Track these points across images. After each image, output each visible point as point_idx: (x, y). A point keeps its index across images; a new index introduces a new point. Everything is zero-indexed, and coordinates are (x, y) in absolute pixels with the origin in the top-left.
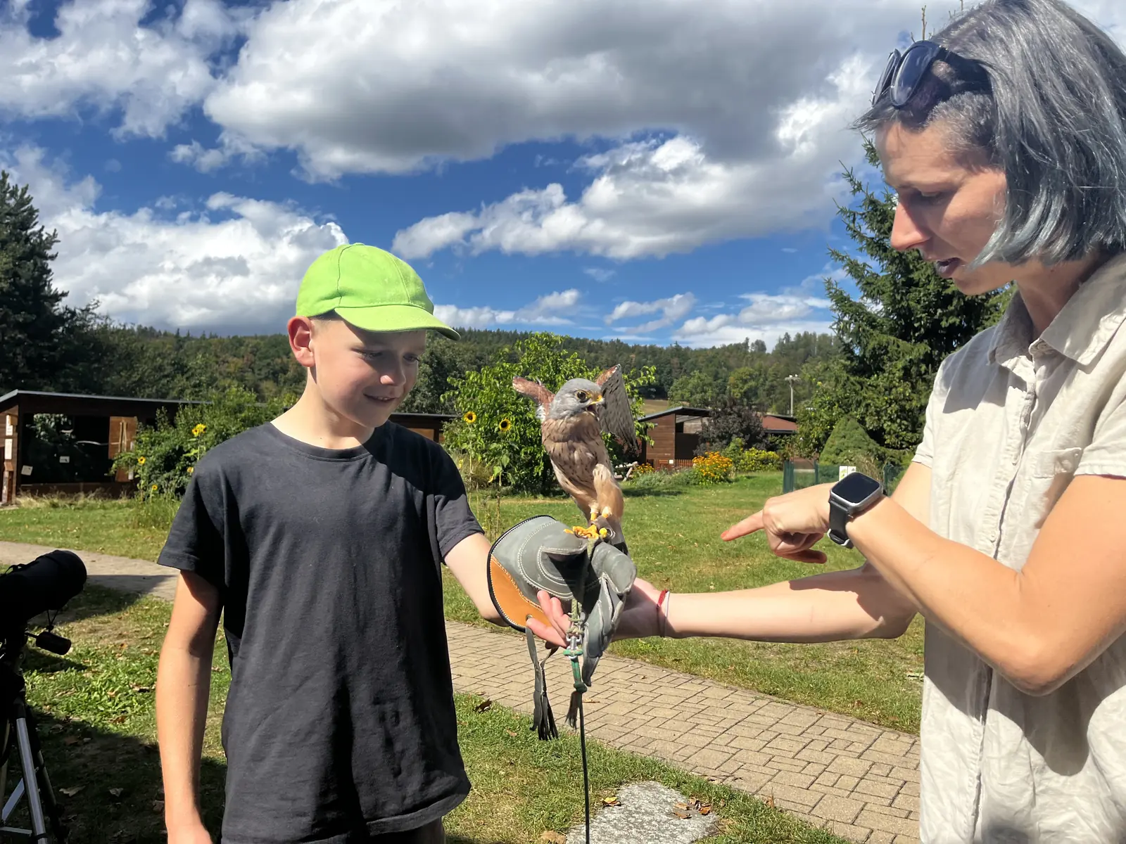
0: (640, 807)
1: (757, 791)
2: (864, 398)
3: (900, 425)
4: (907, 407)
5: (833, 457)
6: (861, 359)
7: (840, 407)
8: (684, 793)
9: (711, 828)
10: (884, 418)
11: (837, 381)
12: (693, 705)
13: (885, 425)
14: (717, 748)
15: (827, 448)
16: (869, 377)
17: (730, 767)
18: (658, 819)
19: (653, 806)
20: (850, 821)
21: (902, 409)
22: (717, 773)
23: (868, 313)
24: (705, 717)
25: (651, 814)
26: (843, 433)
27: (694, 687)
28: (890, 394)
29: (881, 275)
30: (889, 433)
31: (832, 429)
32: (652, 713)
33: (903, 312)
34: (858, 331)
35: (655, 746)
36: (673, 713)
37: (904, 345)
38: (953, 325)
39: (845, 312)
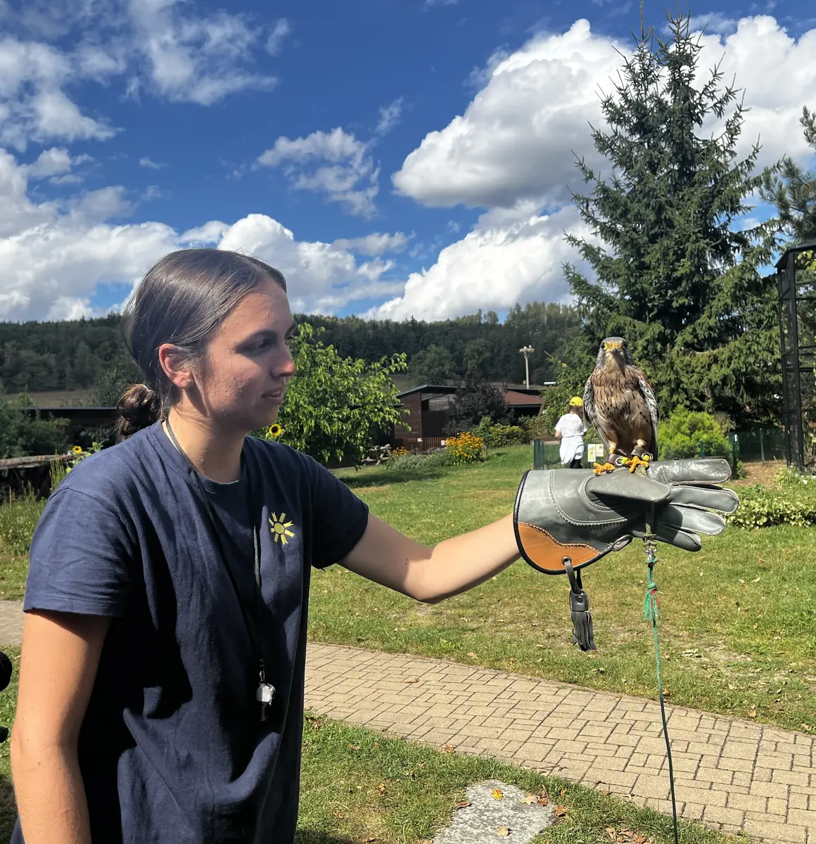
1: (583, 778)
8: (522, 788)
9: (552, 817)
12: (506, 701)
14: (538, 741)
17: (553, 758)
18: (506, 814)
19: (499, 803)
20: (665, 797)
22: (544, 765)
23: (605, 296)
24: (520, 711)
27: (501, 682)
29: (615, 258)
32: (472, 712)
33: (637, 294)
34: (597, 314)
35: (483, 744)
36: (491, 709)
37: (640, 325)
38: (682, 305)
39: (582, 296)
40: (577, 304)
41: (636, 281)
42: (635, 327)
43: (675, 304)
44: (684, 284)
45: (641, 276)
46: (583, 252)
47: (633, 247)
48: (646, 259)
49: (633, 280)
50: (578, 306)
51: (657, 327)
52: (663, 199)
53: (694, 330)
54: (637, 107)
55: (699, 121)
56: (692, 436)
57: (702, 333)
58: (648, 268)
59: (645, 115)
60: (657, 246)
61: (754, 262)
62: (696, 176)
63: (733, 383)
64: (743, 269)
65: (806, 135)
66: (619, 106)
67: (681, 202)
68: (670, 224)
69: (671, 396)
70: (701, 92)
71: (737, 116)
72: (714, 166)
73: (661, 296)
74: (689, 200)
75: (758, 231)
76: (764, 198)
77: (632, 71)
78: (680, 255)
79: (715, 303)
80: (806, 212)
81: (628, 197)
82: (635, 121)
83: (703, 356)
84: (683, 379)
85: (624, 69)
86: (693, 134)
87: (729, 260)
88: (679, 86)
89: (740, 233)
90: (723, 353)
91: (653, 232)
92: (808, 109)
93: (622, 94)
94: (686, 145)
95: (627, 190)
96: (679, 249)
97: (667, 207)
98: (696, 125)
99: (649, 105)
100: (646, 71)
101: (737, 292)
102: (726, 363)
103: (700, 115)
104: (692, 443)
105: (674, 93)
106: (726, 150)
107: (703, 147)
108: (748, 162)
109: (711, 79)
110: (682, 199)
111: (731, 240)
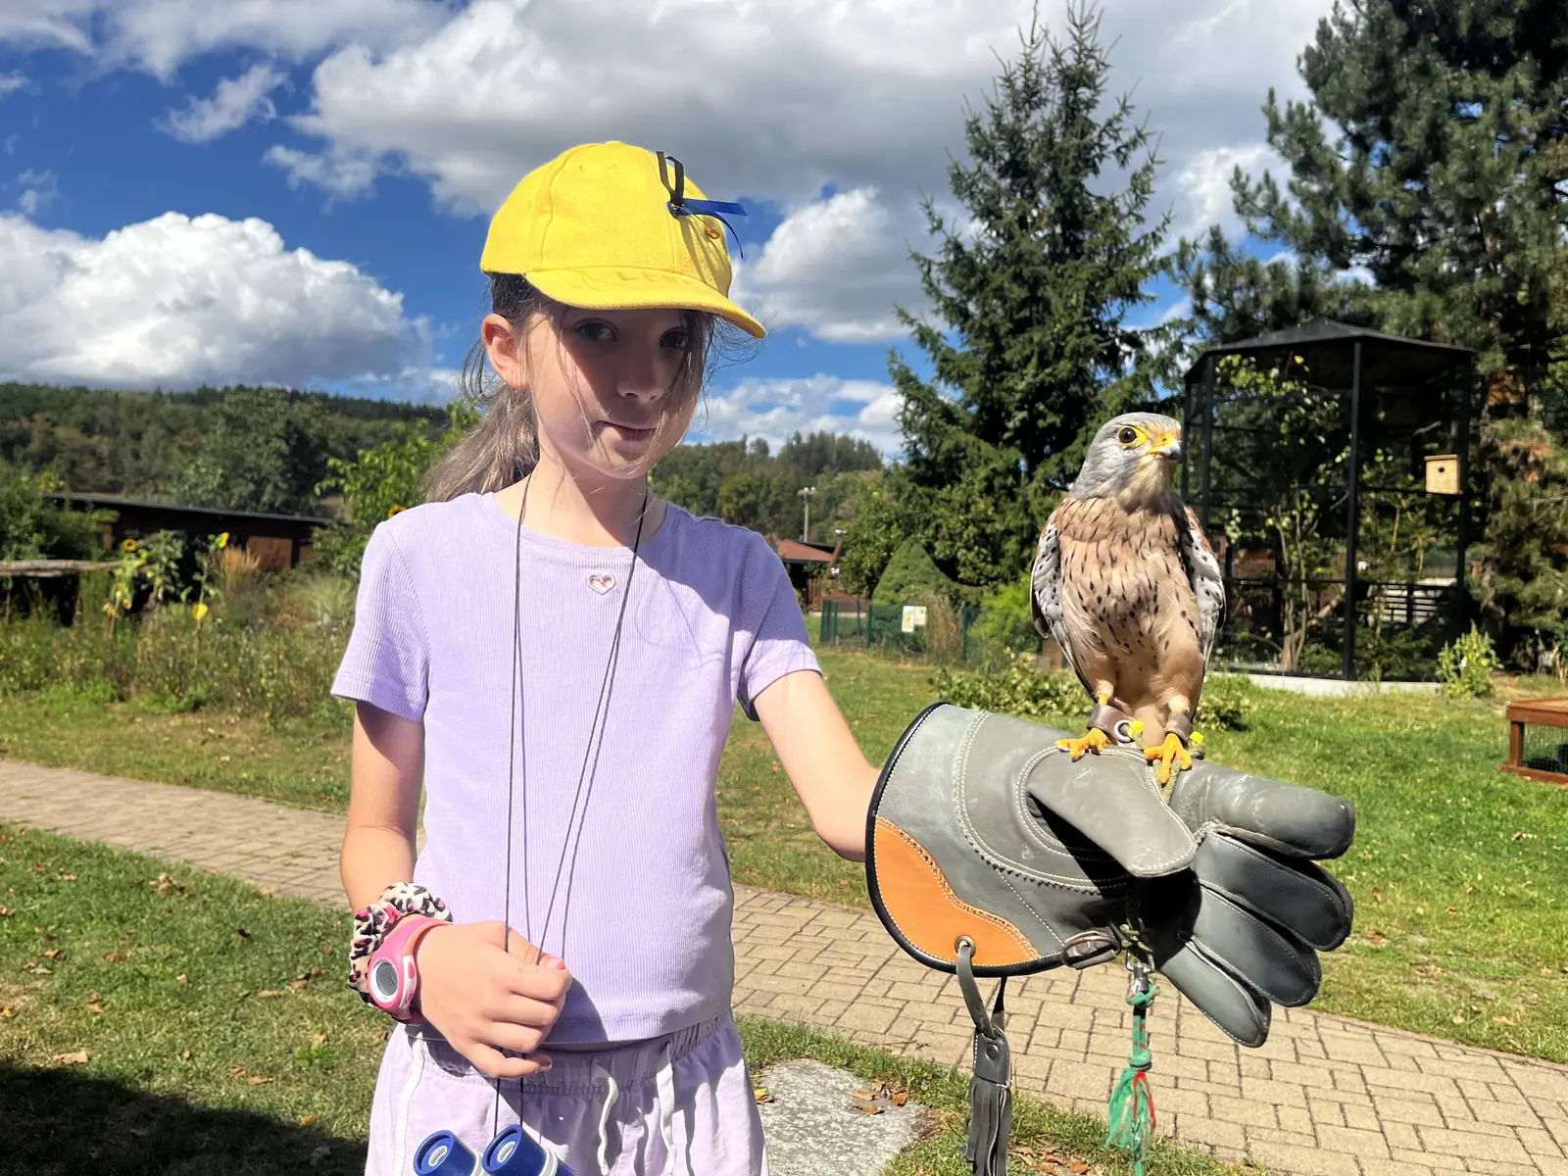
0: (803, 1102)
1: (959, 1062)
2: (935, 517)
3: (978, 553)
4: (988, 530)
5: (891, 594)
6: (930, 464)
7: (899, 526)
8: (860, 1075)
9: (918, 1126)
10: (959, 544)
11: (900, 490)
12: (813, 939)
13: (959, 555)
14: (873, 1001)
15: (883, 582)
16: (940, 488)
17: (904, 1029)
18: (838, 1118)
19: (822, 1099)
20: (1104, 1098)
21: (983, 534)
22: (889, 1039)
23: (941, 403)
24: (836, 955)
25: (824, 1111)
26: (904, 563)
27: (800, 913)
28: (968, 511)
29: (959, 351)
30: (964, 565)
31: (889, 556)
32: (758, 954)
33: (990, 404)
34: (930, 426)
35: (781, 1003)
36: (788, 952)
37: (986, 448)
38: (1053, 425)
39: (910, 398)
40: (902, 409)
42: (979, 449)
44: (1057, 394)
46: (917, 336)
47: (990, 336)
48: (1008, 356)
50: (903, 414)
51: (1011, 455)
52: (1038, 270)
53: (1062, 460)
54: (1013, 137)
55: (1094, 168)
59: (1021, 149)
60: (1026, 338)
61: (1150, 372)
62: (1085, 244)
64: (1135, 380)
65: (1235, 202)
66: (988, 133)
67: (1060, 280)
68: (1046, 306)
69: (1021, 550)
70: (1102, 124)
71: (1147, 169)
72: (1111, 233)
74: (1071, 276)
75: (1158, 333)
76: (1175, 281)
77: (1012, 86)
80: (1229, 308)
81: (988, 263)
82: (1007, 156)
86: (1082, 187)
87: (1118, 371)
88: (1072, 112)
89: (1134, 332)
91: (1019, 316)
92: (1241, 167)
93: (994, 115)
94: (1076, 200)
97: (1043, 282)
98: (1091, 175)
99: (1027, 136)
100: (1030, 91)
103: (1097, 161)
105: (1065, 124)
106: (1130, 213)
107: (1097, 208)
108: (1154, 235)
109: (1117, 111)
110: (1062, 275)
111: (1121, 342)
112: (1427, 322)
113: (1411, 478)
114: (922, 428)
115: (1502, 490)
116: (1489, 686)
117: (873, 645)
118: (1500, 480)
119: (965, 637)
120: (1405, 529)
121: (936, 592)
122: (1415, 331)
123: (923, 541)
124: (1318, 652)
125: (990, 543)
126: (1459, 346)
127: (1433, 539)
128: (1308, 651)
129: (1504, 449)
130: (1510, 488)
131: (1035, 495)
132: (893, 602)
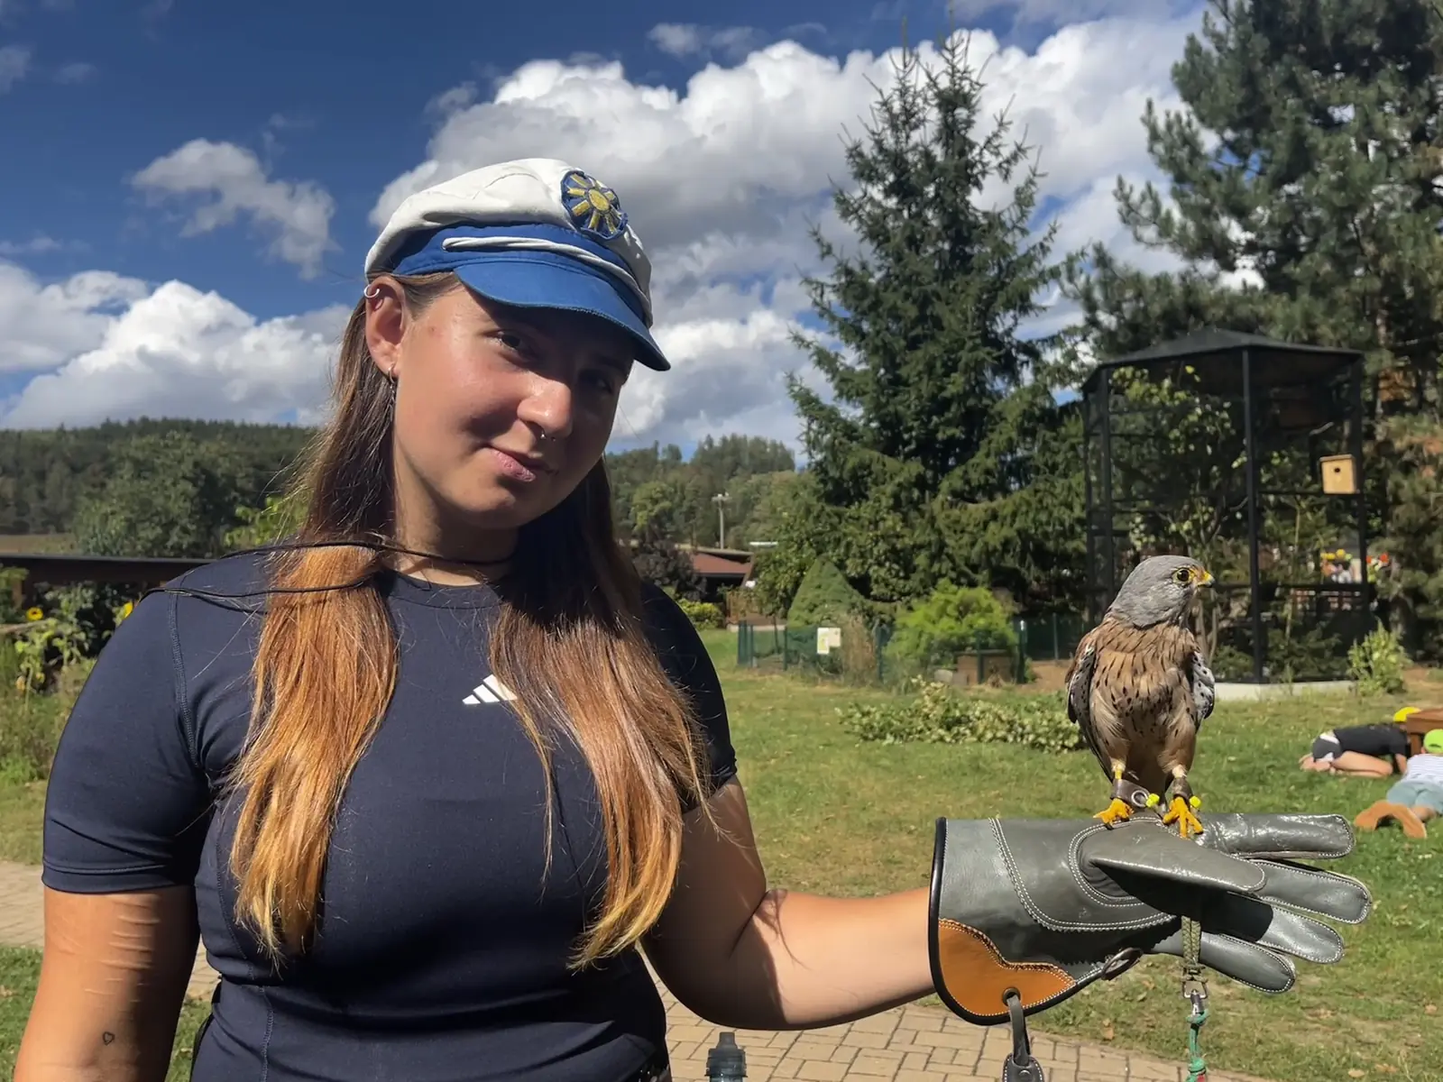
2: (845, 535)
3: (890, 570)
4: (899, 546)
5: (805, 615)
6: (838, 483)
7: (811, 545)
10: (870, 561)
11: (808, 511)
13: (871, 571)
15: (797, 602)
16: (848, 506)
21: (894, 550)
23: (844, 421)
26: (817, 583)
28: (876, 528)
29: (858, 368)
30: (877, 582)
31: (802, 575)
33: (888, 419)
34: (833, 444)
37: (890, 463)
38: (952, 438)
39: (812, 419)
40: (805, 430)
41: (888, 402)
42: (884, 465)
43: (940, 436)
44: (954, 408)
45: (895, 394)
46: (815, 358)
47: (885, 353)
49: (883, 400)
50: (807, 433)
51: (915, 467)
52: (929, 288)
53: (966, 472)
54: (897, 160)
55: (978, 184)
56: (964, 620)
57: (976, 477)
58: (906, 384)
59: (905, 171)
60: (920, 353)
61: (1048, 380)
62: (973, 259)
63: (1018, 549)
64: (1034, 391)
65: (1120, 212)
66: (870, 157)
67: (953, 295)
68: (938, 323)
69: (931, 565)
70: (982, 143)
71: (1030, 182)
72: (998, 246)
73: (923, 422)
74: (962, 292)
75: (1054, 341)
76: (1065, 294)
77: (889, 110)
78: (950, 368)
79: (994, 436)
80: (1120, 318)
81: (879, 283)
82: (891, 178)
83: (977, 509)
84: (947, 541)
85: (878, 106)
86: (968, 203)
87: (1015, 378)
88: (952, 134)
89: (1030, 342)
90: (1004, 506)
91: (913, 333)
92: (1123, 179)
93: (875, 140)
94: (962, 217)
95: (879, 275)
96: (949, 359)
97: (934, 299)
98: (975, 191)
99: (911, 157)
100: (908, 113)
101: (1026, 424)
102: (1009, 520)
103: (980, 177)
104: (962, 629)
105: (946, 145)
106: (1014, 227)
107: (983, 221)
108: (1042, 245)
109: (995, 128)
110: (954, 290)
111: (1018, 352)
112: (1310, 326)
113: (1309, 478)
114: (826, 448)
115: (1398, 486)
116: (1401, 683)
117: (791, 667)
118: (1395, 477)
119: (881, 657)
120: (1308, 530)
121: (849, 612)
122: (1300, 335)
123: (835, 559)
124: (1231, 655)
125: (902, 559)
126: (1345, 349)
127: (1334, 539)
128: (1221, 654)
129: (1398, 445)
130: (1406, 483)
131: (943, 509)
132: (807, 623)
